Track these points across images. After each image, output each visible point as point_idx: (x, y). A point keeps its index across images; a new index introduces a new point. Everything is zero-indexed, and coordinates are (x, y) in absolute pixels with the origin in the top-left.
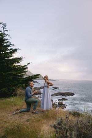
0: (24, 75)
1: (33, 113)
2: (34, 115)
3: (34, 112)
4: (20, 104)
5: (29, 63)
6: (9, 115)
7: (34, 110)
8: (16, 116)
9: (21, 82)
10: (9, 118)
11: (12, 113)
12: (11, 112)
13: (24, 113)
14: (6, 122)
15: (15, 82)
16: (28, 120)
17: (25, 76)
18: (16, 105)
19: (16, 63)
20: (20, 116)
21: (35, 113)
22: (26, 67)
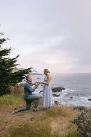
0: (12, 69)
1: (34, 111)
2: (36, 113)
3: (36, 109)
4: (16, 102)
5: (19, 56)
6: (7, 115)
7: (35, 108)
8: (15, 115)
9: (11, 77)
10: (9, 118)
11: (10, 113)
12: (8, 112)
13: (24, 111)
14: (7, 123)
15: (4, 77)
16: (32, 119)
17: (14, 71)
18: (12, 104)
19: (4, 56)
20: (21, 116)
21: (37, 111)
22: (15, 60)
